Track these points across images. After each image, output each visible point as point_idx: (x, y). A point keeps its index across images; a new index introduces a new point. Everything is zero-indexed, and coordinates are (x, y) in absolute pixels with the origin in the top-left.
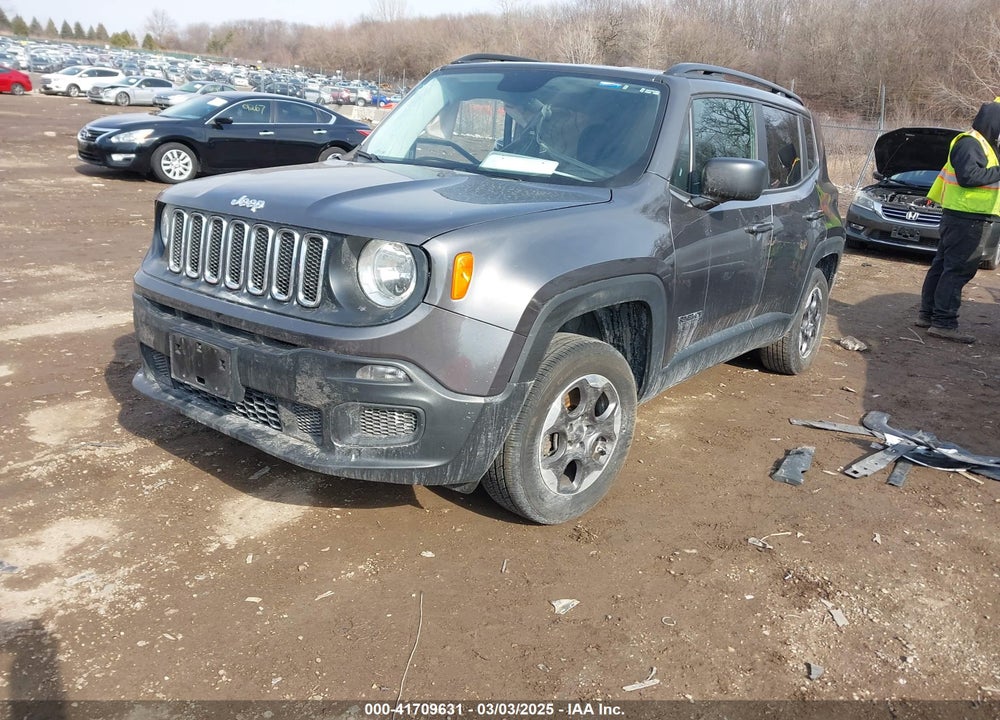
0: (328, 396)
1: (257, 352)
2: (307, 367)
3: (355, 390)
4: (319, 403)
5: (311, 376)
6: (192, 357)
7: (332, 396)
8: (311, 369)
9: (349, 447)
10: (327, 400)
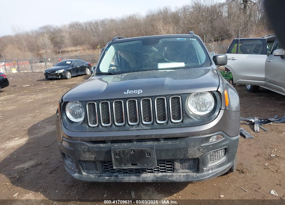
0: (202, 152)
1: (165, 145)
2: (192, 144)
3: (211, 147)
4: (198, 156)
5: (195, 147)
6: (128, 157)
7: (204, 151)
8: (194, 144)
9: (209, 168)
10: (202, 154)
